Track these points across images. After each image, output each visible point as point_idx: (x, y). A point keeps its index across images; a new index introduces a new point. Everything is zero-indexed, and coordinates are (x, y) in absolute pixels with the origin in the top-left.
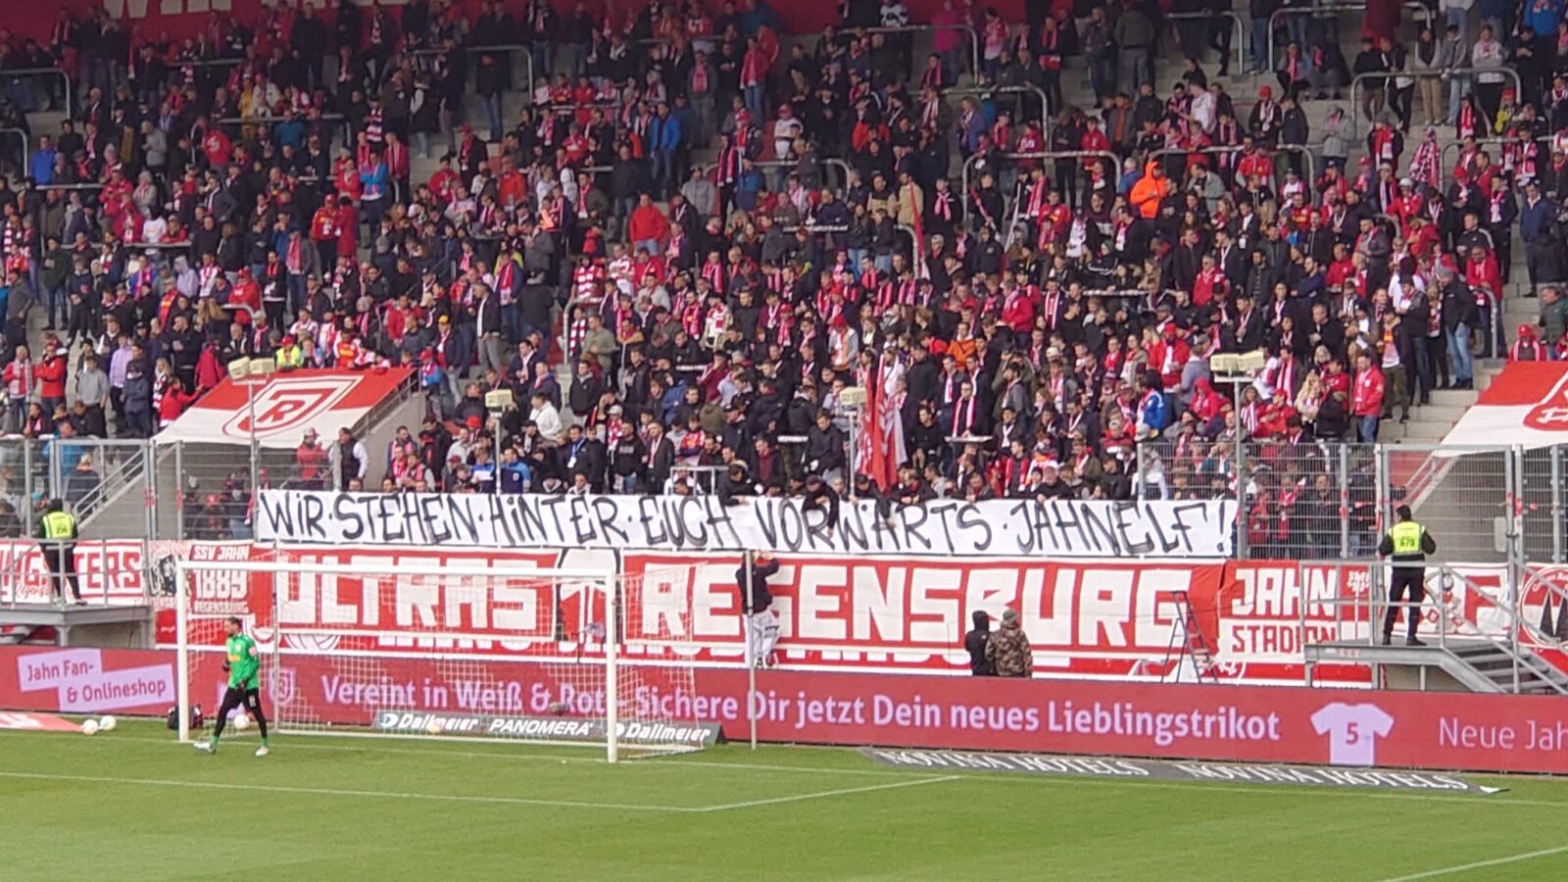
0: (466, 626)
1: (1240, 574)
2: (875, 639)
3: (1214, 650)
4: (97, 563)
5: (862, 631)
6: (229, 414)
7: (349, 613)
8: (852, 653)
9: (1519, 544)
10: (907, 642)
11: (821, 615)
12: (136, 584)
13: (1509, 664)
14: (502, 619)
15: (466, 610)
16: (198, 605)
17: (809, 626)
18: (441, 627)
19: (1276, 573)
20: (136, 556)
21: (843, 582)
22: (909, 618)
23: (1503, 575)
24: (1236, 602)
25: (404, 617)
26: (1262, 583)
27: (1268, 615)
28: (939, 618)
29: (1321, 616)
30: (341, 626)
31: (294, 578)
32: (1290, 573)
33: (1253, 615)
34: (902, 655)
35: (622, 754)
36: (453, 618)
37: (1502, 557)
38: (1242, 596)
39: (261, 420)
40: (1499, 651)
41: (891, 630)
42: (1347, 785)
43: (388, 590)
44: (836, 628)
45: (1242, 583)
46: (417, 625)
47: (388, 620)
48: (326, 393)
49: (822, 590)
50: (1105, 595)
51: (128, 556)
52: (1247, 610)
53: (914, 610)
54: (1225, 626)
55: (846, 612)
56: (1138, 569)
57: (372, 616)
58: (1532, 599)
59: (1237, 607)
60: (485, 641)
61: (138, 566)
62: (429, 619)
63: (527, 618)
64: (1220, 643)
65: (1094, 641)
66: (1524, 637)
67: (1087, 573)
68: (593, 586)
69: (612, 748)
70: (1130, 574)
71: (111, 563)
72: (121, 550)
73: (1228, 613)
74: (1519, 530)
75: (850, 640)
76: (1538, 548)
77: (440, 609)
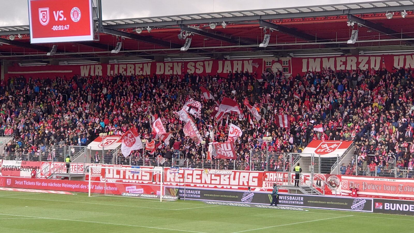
0: (137, 179)
1: (267, 174)
2: (206, 183)
3: (262, 186)
4: (76, 167)
5: (203, 182)
6: (99, 143)
7: (118, 176)
8: (202, 185)
9: (313, 170)
10: (211, 184)
11: (197, 179)
12: (82, 170)
13: (311, 190)
14: (144, 178)
15: (138, 176)
16: (93, 174)
17: (195, 181)
18: (133, 179)
19: (273, 174)
20: (82, 166)
21: (200, 173)
22: (211, 180)
23: (310, 175)
24: (266, 178)
25: (127, 177)
26: (270, 175)
27: (271, 181)
28: (216, 180)
29: (280, 181)
30: (117, 178)
31: (109, 170)
32: (275, 174)
33: (269, 181)
34: (210, 186)
35: (163, 201)
36: (135, 178)
37: (310, 172)
38: (267, 178)
39: (105, 144)
40: (309, 188)
41: (208, 182)
42: (283, 209)
43: (125, 172)
44: (199, 181)
45: (267, 175)
46: (129, 179)
47: (124, 178)
48: (116, 140)
49: (197, 175)
50: (244, 177)
51: (81, 166)
52: (268, 180)
53: (212, 178)
54: (264, 182)
55: (201, 178)
56: (250, 173)
57: (122, 177)
58: (315, 179)
59: (266, 179)
60: (141, 182)
61: (83, 167)
62: (131, 178)
63: (148, 178)
64: (263, 185)
65: (242, 184)
66: (314, 186)
67: (241, 173)
68: (159, 173)
69: (161, 200)
70: (248, 173)
71: (78, 167)
72: (80, 165)
73: (264, 180)
74: (313, 168)
75: (201, 183)
76: (316, 171)
77: (133, 176)
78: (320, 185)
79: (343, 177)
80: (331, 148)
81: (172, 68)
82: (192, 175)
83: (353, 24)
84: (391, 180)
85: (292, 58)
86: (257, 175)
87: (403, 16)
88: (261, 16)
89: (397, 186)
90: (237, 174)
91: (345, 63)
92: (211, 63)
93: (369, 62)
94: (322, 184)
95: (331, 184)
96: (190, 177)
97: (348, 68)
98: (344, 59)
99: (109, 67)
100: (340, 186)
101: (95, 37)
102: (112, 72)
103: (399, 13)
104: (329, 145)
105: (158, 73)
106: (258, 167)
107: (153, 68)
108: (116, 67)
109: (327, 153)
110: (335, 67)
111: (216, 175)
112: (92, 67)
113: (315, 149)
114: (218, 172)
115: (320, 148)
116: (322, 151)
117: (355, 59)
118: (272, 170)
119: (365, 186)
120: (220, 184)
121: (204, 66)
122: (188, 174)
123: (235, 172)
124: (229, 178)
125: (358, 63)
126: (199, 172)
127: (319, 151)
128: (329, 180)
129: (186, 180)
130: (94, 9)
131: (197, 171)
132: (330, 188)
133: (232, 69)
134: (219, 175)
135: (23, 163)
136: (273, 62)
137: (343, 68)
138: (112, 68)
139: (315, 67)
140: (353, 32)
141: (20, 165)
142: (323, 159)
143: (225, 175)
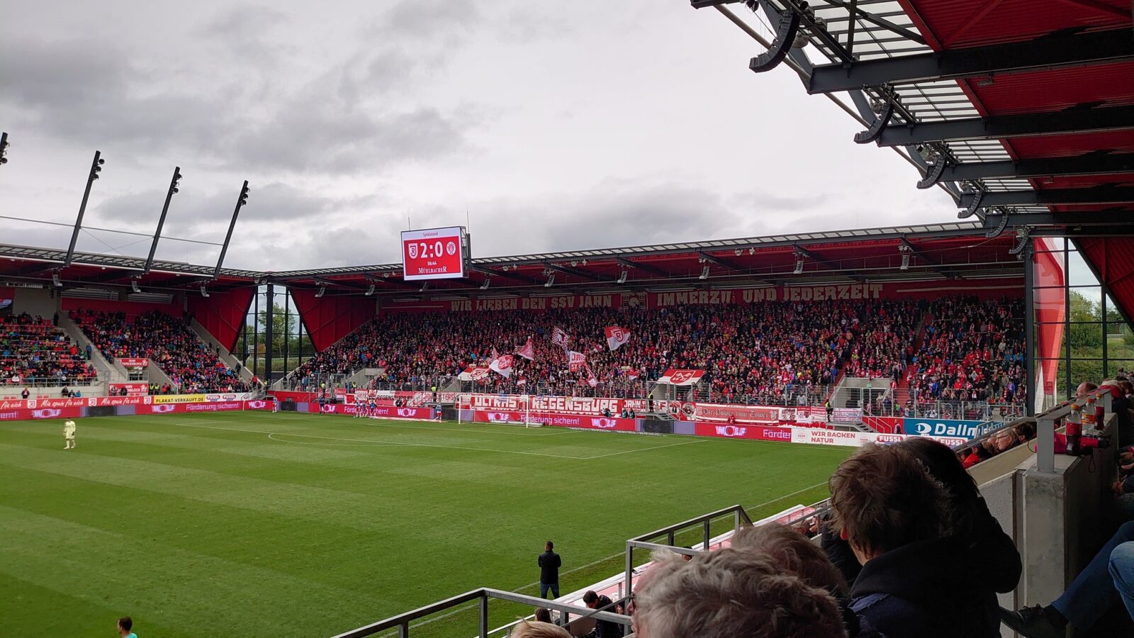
0: (505, 407)
2: (569, 410)
4: (447, 396)
5: (566, 409)
6: (468, 373)
7: (486, 404)
8: (565, 412)
9: (669, 397)
10: (573, 410)
11: (560, 406)
12: (453, 399)
13: (667, 416)
14: (511, 406)
15: (505, 404)
16: (463, 403)
17: (558, 408)
18: (501, 407)
19: (631, 401)
22: (574, 407)
23: (666, 402)
25: (495, 405)
26: (629, 402)
28: (578, 407)
30: (485, 406)
31: (478, 399)
34: (573, 412)
35: (529, 427)
36: (503, 405)
37: (666, 399)
40: (665, 414)
41: (571, 408)
43: (493, 401)
44: (563, 408)
46: (497, 406)
47: (492, 405)
49: (560, 402)
53: (575, 405)
55: (564, 405)
56: (610, 400)
57: (490, 405)
58: (671, 406)
60: (508, 409)
61: (453, 396)
62: (499, 406)
63: (514, 406)
66: (670, 412)
67: (602, 400)
68: (525, 400)
69: (527, 426)
70: (608, 400)
71: (449, 396)
72: (451, 394)
74: (669, 395)
76: (672, 398)
77: (501, 404)
78: (676, 411)
79: (697, 404)
80: (685, 377)
81: (537, 303)
82: (556, 402)
83: (704, 261)
84: (743, 407)
85: (649, 293)
86: (616, 402)
87: (751, 253)
88: (619, 254)
89: (748, 412)
90: (598, 401)
91: (698, 297)
92: (573, 297)
93: (719, 296)
94: (678, 411)
95: (686, 410)
96: (554, 404)
97: (701, 302)
98: (696, 294)
99: (478, 302)
100: (695, 412)
101: (465, 274)
102: (481, 307)
103: (748, 251)
104: (683, 374)
105: (524, 307)
106: (618, 393)
107: (520, 303)
108: (485, 302)
109: (682, 381)
110: (689, 301)
111: (578, 403)
112: (463, 302)
113: (670, 378)
114: (580, 399)
115: (675, 376)
116: (677, 379)
117: (706, 293)
118: (630, 397)
119: (718, 413)
120: (582, 411)
121: (567, 301)
122: (552, 402)
123: (596, 400)
124: (591, 405)
125: (710, 298)
126: (563, 400)
127: (674, 379)
128: (684, 406)
129: (551, 408)
130: (463, 248)
131: (560, 399)
132: (685, 414)
133: (593, 304)
134: (581, 403)
135: (396, 393)
136: (631, 297)
137: (696, 301)
138: (481, 304)
139: (669, 300)
140: (705, 268)
141: (394, 395)
142: (678, 387)
143: (586, 402)
